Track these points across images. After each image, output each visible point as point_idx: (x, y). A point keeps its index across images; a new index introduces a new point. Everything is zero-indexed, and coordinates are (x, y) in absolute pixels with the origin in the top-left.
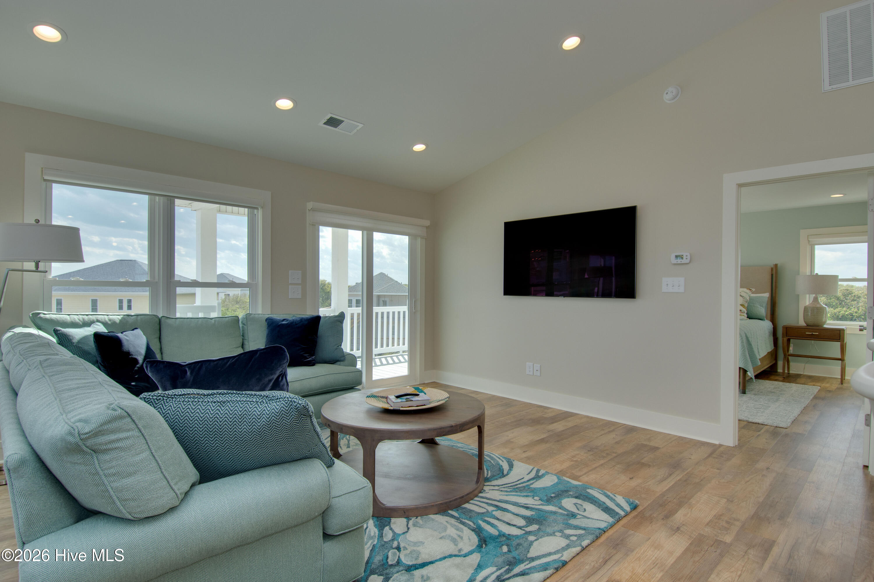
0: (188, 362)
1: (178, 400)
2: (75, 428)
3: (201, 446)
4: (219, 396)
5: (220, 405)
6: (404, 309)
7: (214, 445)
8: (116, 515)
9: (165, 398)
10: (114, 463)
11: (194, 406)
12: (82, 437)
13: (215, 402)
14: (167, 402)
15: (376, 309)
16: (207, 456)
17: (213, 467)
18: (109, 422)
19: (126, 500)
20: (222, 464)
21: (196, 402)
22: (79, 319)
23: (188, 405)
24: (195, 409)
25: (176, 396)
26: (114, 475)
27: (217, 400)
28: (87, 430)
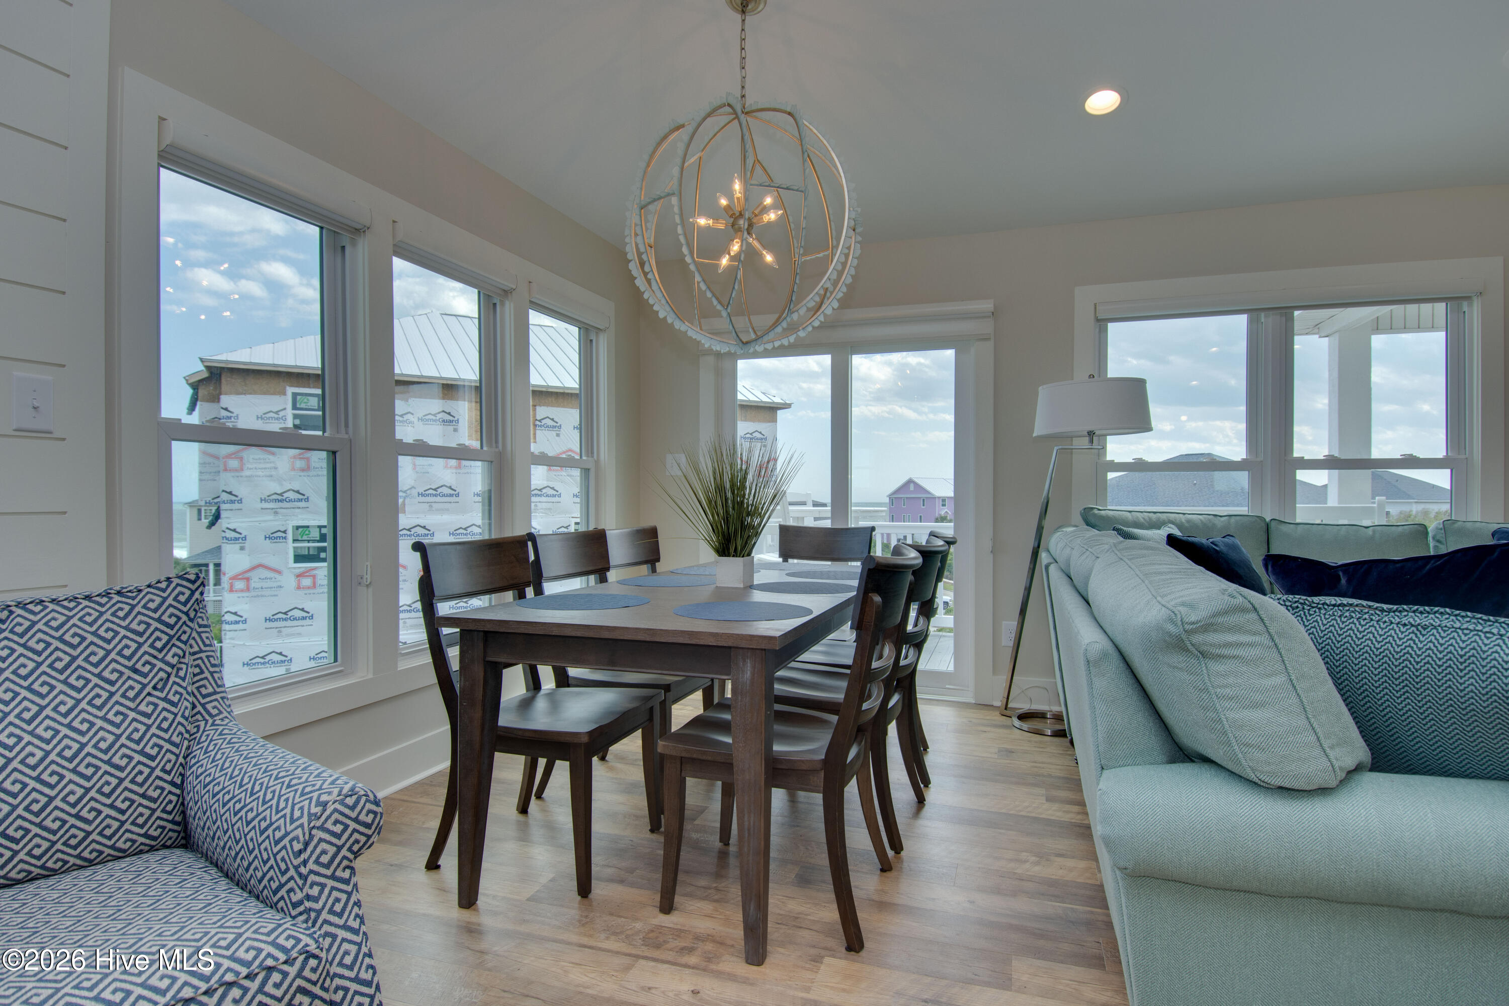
0: (1340, 563)
1: (1331, 613)
2: (1176, 612)
3: (1376, 703)
4: (1413, 614)
5: (1416, 631)
7: (1403, 707)
8: (1230, 766)
9: (1305, 607)
10: (1231, 680)
11: (1362, 626)
12: (1187, 627)
13: (1405, 625)
14: (1310, 615)
16: (1386, 727)
17: (1398, 752)
18: (1226, 612)
19: (1247, 745)
20: (1416, 750)
21: (1365, 619)
22: (1144, 518)
23: (1350, 623)
24: (1364, 631)
25: (1326, 607)
26: (1231, 699)
27: (1409, 622)
28: (1193, 618)
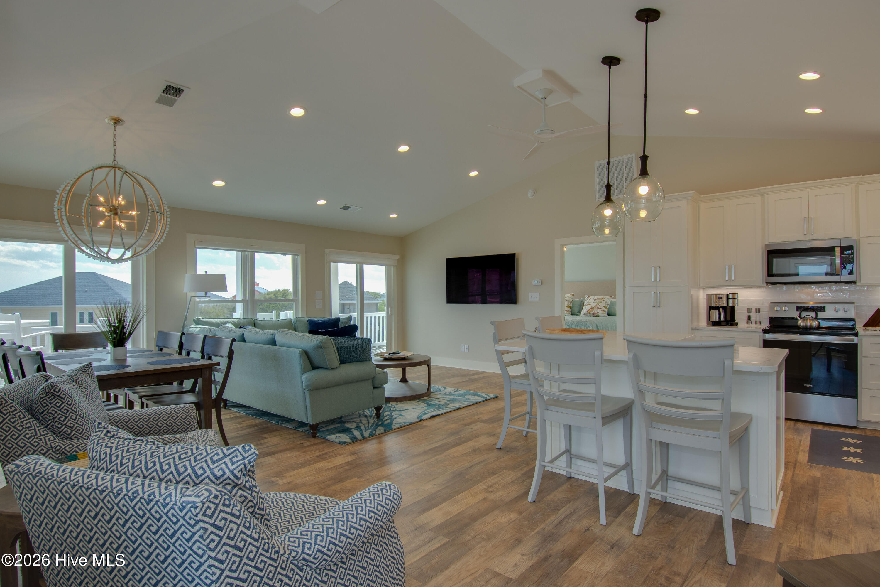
5: (345, 341)
6: (384, 314)
7: (344, 353)
8: (325, 367)
15: (366, 314)
16: (342, 356)
